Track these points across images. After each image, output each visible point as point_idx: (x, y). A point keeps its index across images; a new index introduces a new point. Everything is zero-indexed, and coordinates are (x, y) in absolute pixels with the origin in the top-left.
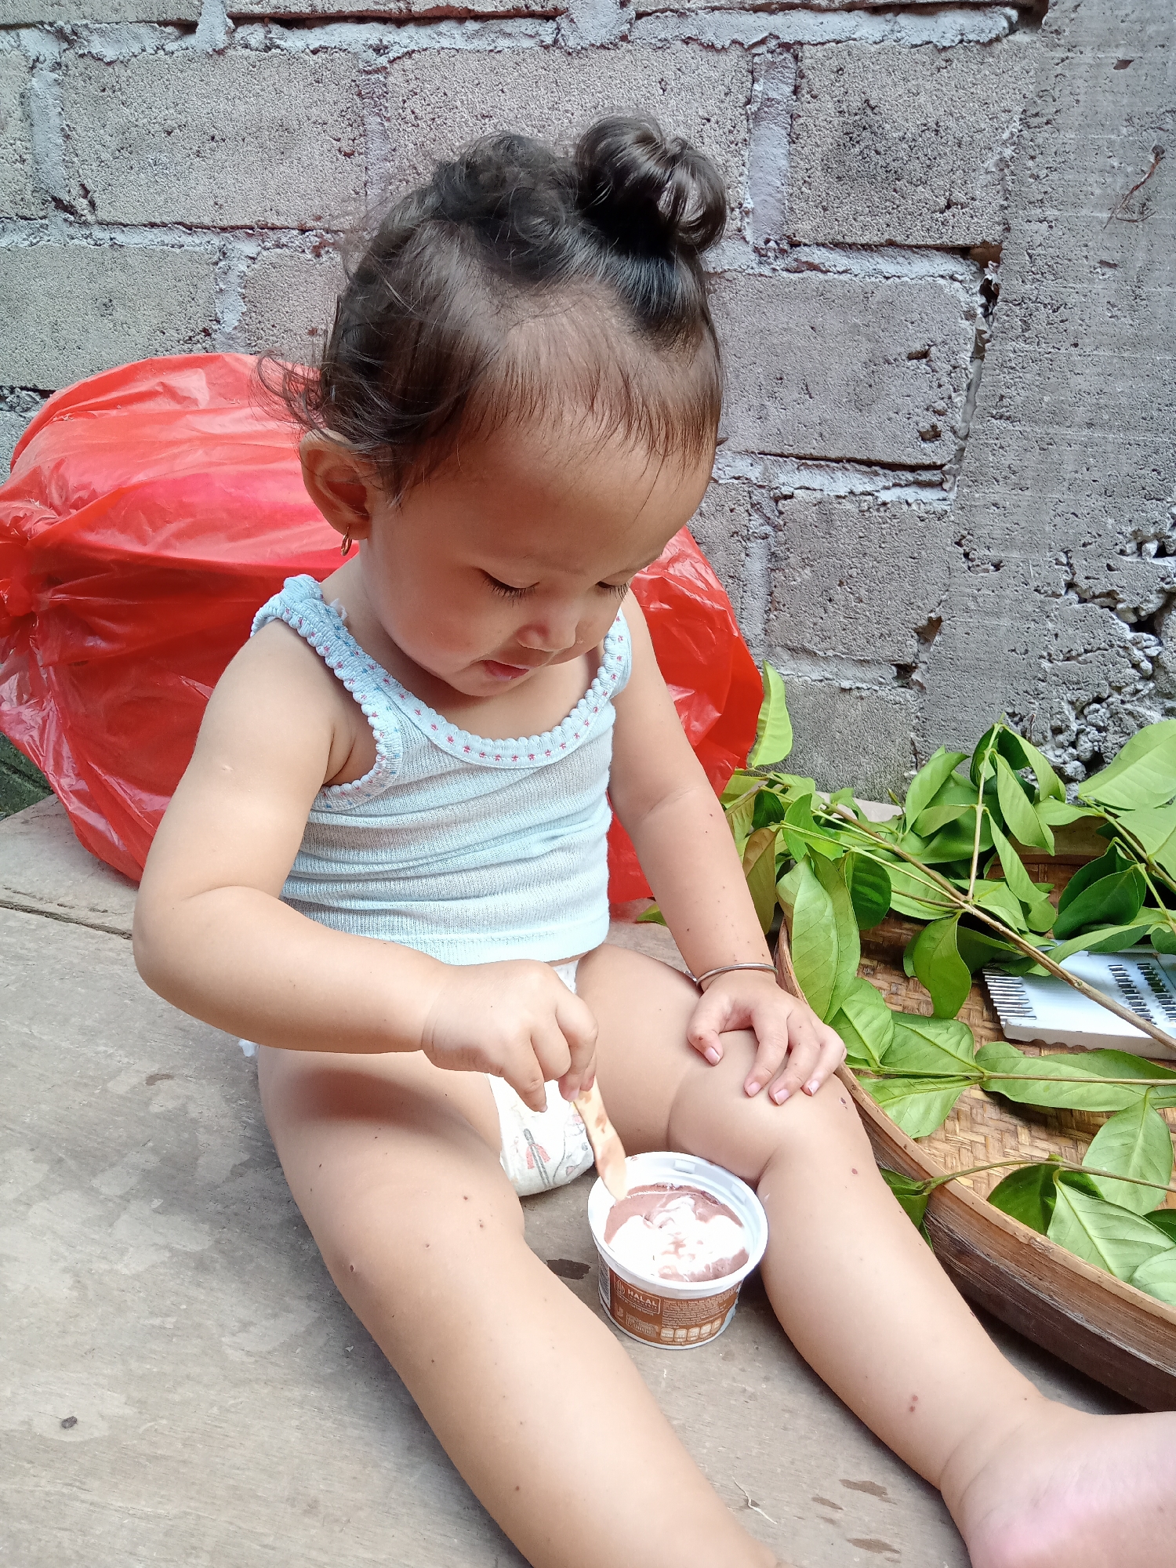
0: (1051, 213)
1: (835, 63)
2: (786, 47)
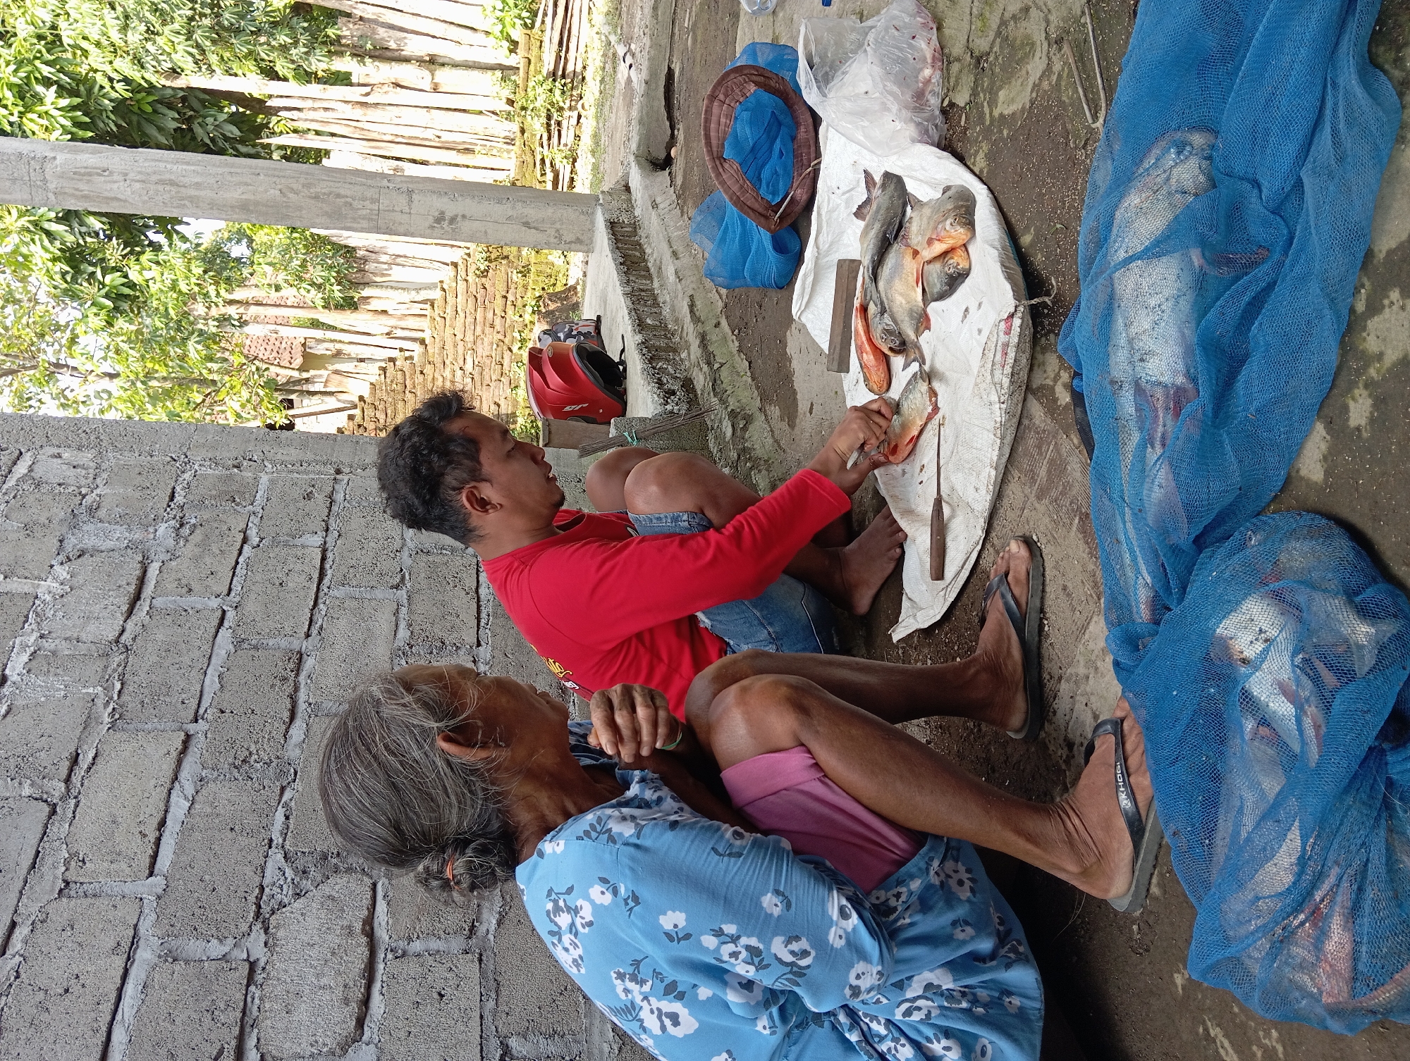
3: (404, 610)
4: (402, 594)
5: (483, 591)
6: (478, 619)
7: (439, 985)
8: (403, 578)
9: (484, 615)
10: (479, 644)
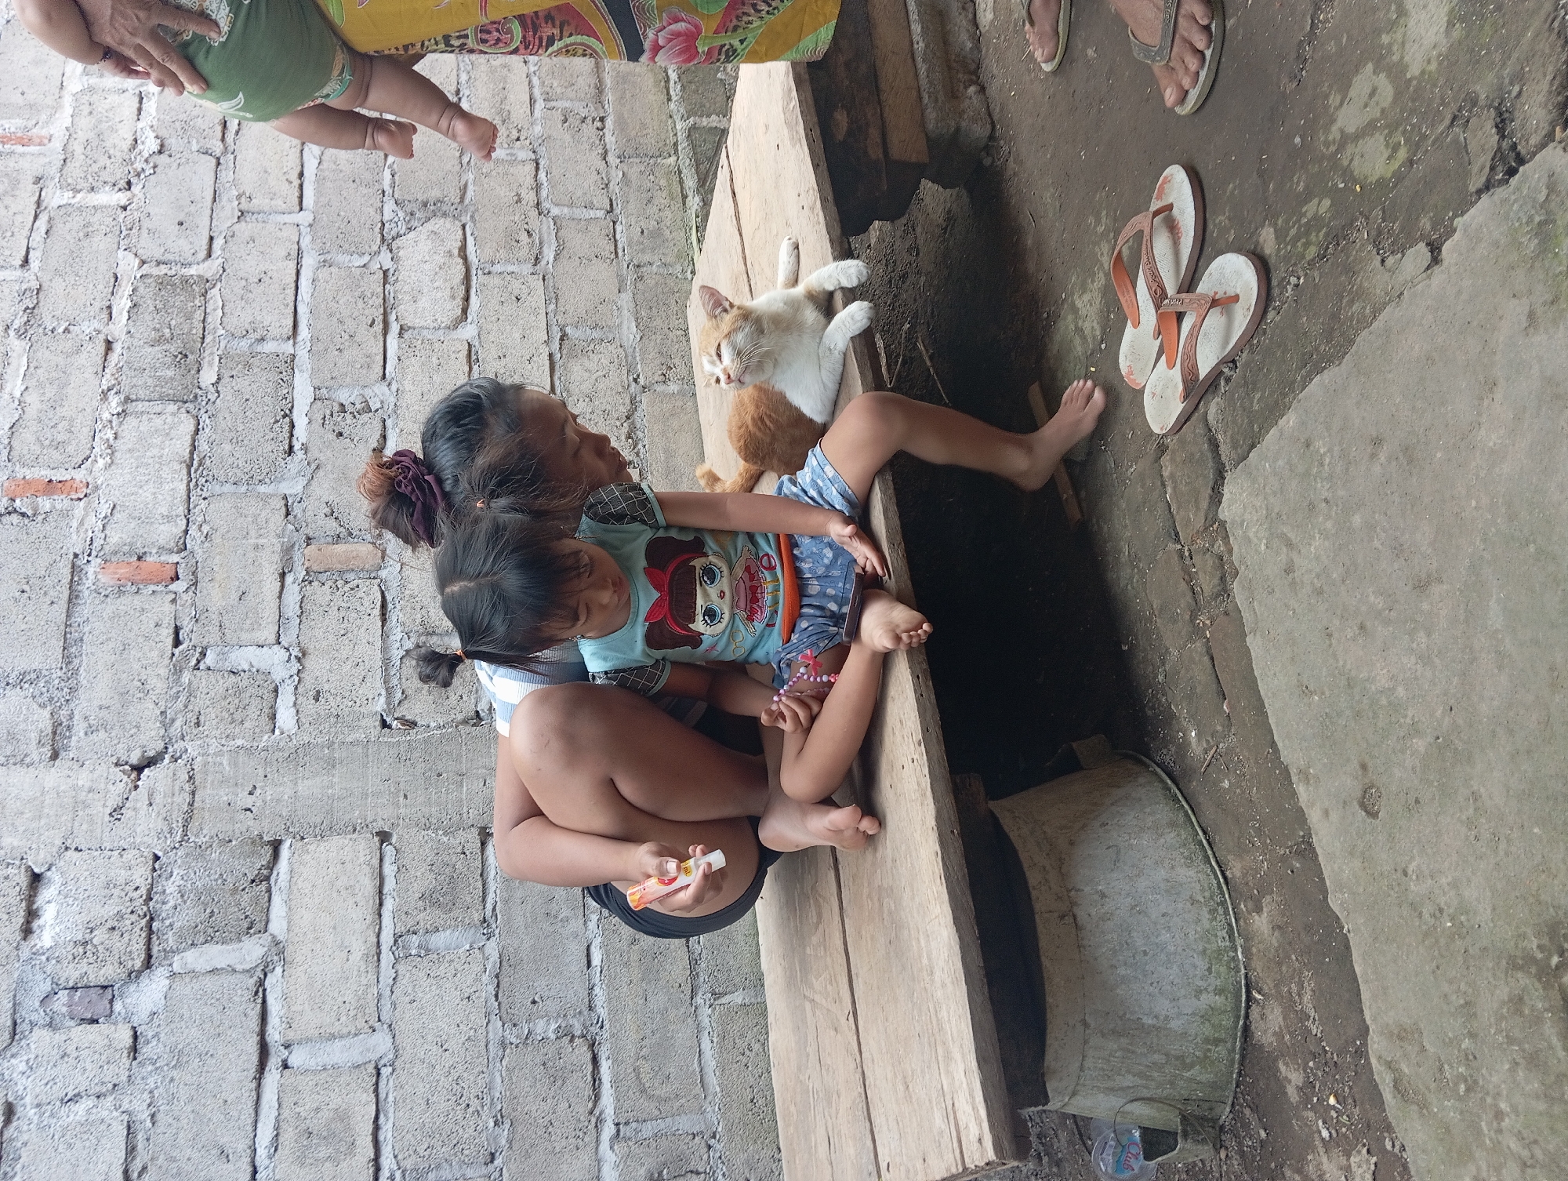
0: (465, 810)
1: (404, 917)
2: (396, 941)
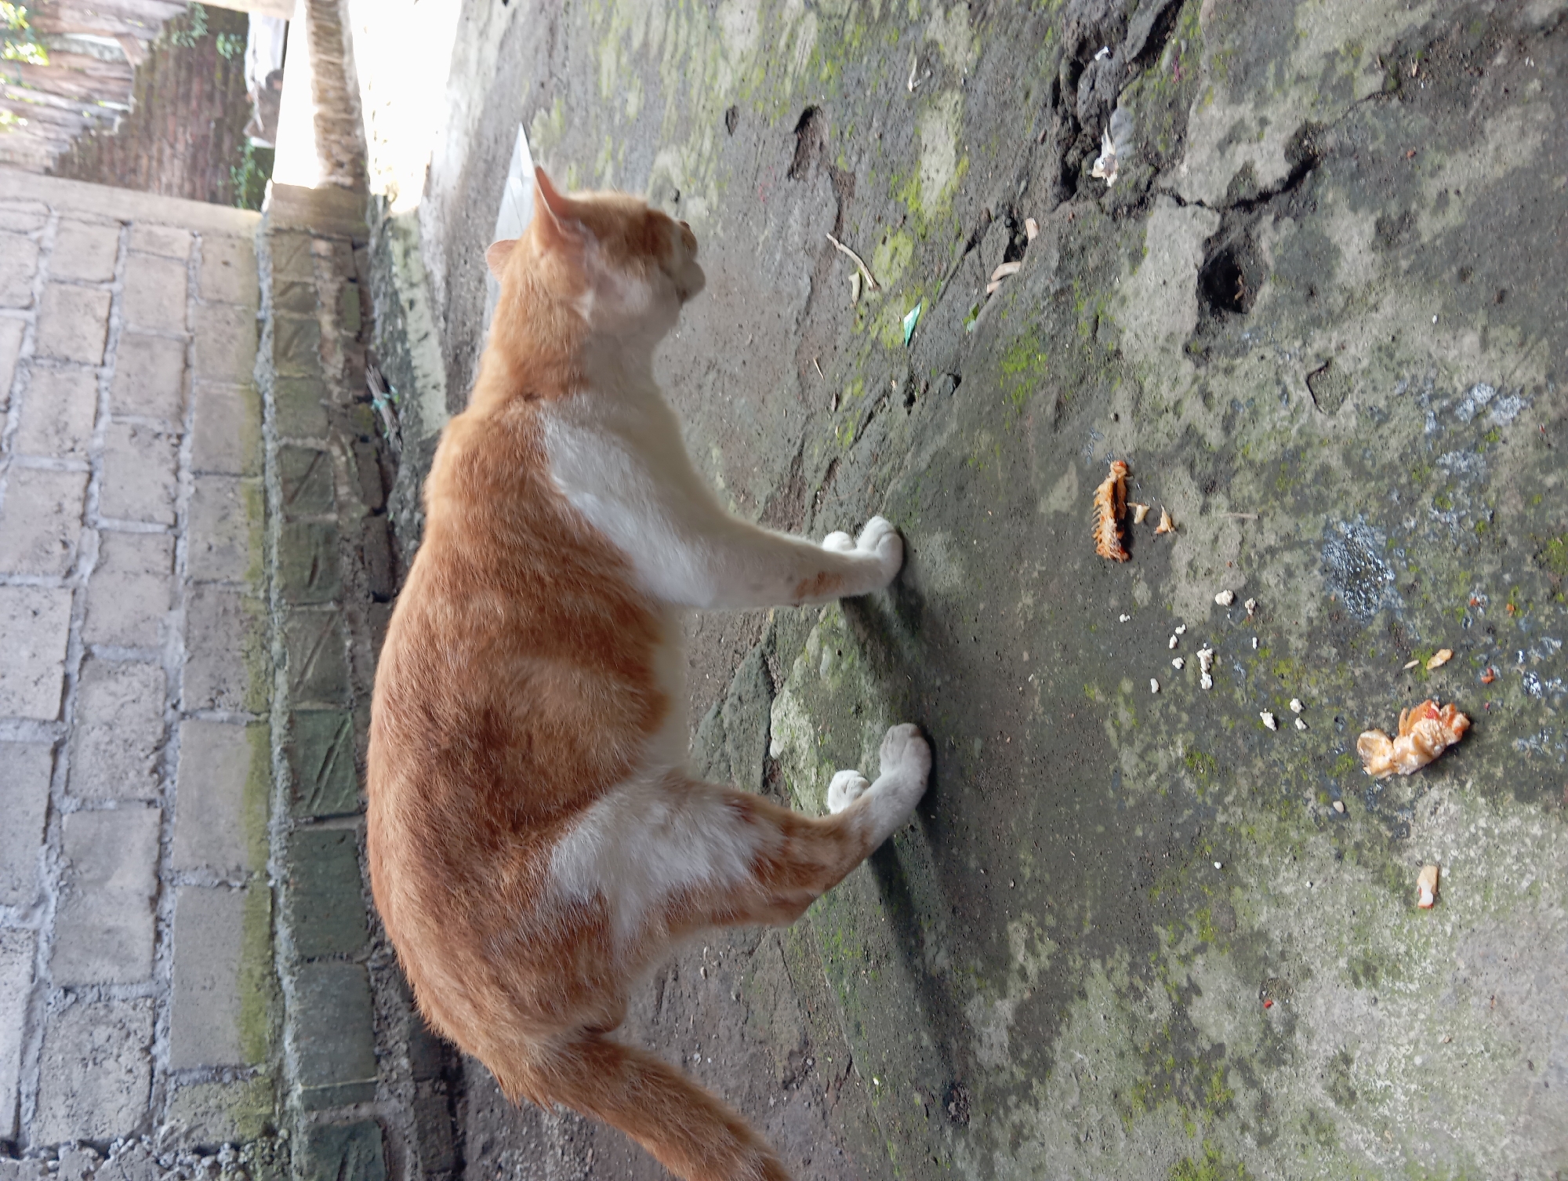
3: (31, 331)
4: (30, 315)
5: (114, 322)
6: (106, 343)
7: (34, 607)
8: (33, 300)
9: (112, 340)
10: (103, 364)
